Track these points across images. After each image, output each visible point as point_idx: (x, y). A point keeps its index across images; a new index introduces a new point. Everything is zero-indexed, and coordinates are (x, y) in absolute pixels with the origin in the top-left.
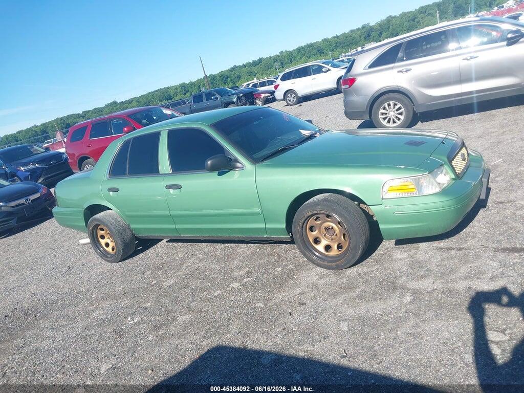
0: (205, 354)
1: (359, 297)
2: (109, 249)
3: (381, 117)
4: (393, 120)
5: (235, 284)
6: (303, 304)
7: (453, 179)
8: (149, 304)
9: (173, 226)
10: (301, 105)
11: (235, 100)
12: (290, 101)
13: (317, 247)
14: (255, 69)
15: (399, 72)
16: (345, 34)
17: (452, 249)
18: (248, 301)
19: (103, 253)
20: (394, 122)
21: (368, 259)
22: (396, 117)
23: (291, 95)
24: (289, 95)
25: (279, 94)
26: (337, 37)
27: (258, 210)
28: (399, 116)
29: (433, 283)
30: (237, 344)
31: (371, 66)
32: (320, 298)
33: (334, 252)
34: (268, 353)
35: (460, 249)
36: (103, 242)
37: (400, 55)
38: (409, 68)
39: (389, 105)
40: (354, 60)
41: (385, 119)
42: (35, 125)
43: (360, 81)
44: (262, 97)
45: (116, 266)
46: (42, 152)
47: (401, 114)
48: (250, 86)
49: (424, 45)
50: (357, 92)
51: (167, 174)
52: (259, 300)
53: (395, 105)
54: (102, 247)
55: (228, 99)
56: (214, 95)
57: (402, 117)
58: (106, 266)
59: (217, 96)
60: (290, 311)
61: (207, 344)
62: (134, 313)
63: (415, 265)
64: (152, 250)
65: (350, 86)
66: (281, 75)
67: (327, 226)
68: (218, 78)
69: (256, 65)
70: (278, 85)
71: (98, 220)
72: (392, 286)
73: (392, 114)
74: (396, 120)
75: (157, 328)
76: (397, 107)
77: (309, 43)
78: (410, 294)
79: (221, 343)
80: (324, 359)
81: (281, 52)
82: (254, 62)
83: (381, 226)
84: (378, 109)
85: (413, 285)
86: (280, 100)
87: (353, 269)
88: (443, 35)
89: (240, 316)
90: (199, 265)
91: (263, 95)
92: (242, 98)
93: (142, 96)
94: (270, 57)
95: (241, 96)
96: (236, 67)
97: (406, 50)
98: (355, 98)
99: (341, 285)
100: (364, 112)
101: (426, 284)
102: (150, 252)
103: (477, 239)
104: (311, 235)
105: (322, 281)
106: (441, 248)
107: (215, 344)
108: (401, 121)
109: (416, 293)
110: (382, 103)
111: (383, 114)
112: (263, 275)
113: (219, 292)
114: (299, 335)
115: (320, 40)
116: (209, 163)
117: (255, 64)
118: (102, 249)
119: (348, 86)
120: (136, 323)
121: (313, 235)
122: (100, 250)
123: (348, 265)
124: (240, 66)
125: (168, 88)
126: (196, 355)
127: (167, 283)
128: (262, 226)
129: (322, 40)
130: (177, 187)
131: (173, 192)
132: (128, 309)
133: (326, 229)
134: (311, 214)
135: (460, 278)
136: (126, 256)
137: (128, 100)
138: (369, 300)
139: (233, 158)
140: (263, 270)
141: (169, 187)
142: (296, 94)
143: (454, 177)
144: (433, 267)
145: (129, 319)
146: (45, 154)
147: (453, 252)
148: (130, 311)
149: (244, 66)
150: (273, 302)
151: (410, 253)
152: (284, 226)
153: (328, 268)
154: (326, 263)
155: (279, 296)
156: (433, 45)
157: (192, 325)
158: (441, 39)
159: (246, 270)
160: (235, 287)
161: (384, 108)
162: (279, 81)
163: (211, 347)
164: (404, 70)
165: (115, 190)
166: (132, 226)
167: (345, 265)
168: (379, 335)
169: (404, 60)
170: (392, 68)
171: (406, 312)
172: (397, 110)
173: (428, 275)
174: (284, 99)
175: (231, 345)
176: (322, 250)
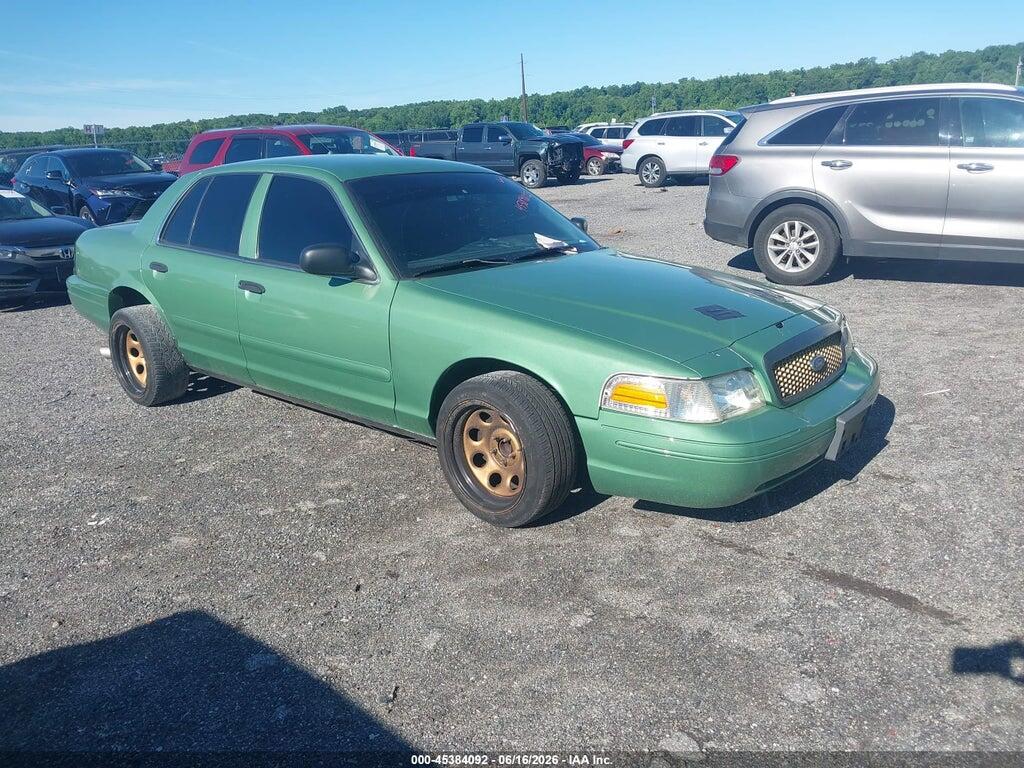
0: (166, 619)
1: (496, 591)
2: (143, 378)
3: (771, 247)
4: (795, 259)
5: (308, 503)
6: (392, 576)
7: (767, 403)
8: (145, 498)
9: (243, 363)
10: (665, 191)
11: (542, 152)
12: (647, 177)
13: (476, 471)
14: (624, 102)
15: (824, 164)
16: (819, 69)
17: (730, 545)
18: (305, 542)
19: (127, 381)
20: (795, 264)
21: (566, 521)
22: (802, 256)
23: (653, 166)
24: (649, 166)
25: (629, 160)
26: (802, 73)
27: (386, 372)
28: (808, 255)
29: (648, 604)
30: (230, 618)
31: (774, 141)
32: (430, 572)
33: (503, 490)
34: (268, 650)
35: (744, 550)
36: (134, 361)
37: (837, 128)
38: (848, 160)
39: (792, 227)
40: (745, 120)
41: (778, 253)
42: (188, 121)
43: (745, 165)
44: (604, 158)
45: (143, 411)
46: (147, 171)
47: (812, 251)
48: (589, 133)
49: (889, 121)
50: (735, 186)
51: (249, 259)
52: (326, 545)
53: (804, 230)
54: (130, 369)
55: (528, 149)
56: (505, 134)
57: (812, 258)
58: (128, 407)
59: (511, 136)
60: (362, 581)
61: (184, 601)
62: (108, 509)
63: (644, 555)
64: (218, 399)
65: (724, 172)
66: (642, 122)
67: (501, 436)
68: (547, 104)
69: (626, 95)
70: (632, 141)
71: (125, 317)
72: (571, 586)
73: (794, 247)
74: (799, 261)
75: (127, 545)
76: (806, 235)
77: (741, 74)
78: (591, 613)
79: (208, 607)
80: (352, 694)
81: (683, 81)
82: (624, 88)
83: (590, 463)
84: (769, 231)
85: (609, 595)
86: (629, 172)
87: (528, 533)
88: (930, 108)
89: (273, 566)
90: (275, 450)
91: (606, 155)
92: (558, 151)
93: (396, 109)
94: (659, 85)
95: (558, 147)
96: (587, 89)
97: (850, 121)
98: (728, 198)
99: (485, 557)
100: (739, 230)
101: (634, 602)
102: (212, 403)
103: (790, 538)
104: (470, 445)
105: (460, 541)
106: (712, 538)
107: (196, 606)
108: (808, 265)
109: (603, 612)
110: (780, 220)
111: (776, 242)
112: (366, 499)
113: (271, 511)
114: (343, 633)
115: (766, 73)
116: (308, 254)
117: (627, 91)
118: (128, 373)
119: (720, 171)
120: (98, 528)
121: (474, 447)
122: (124, 374)
123: (517, 523)
124: (595, 89)
125: (448, 103)
126: (148, 616)
127: (199, 469)
128: (389, 404)
129: (771, 73)
130: (257, 289)
131: (250, 297)
132: (105, 497)
133: (499, 440)
134: (470, 404)
135: (703, 609)
136: (165, 400)
137: (368, 111)
138: (511, 602)
139: (362, 256)
140: (373, 489)
141: (244, 285)
142: (662, 166)
143: (769, 400)
144: (670, 571)
145: (93, 517)
146: (153, 175)
147: (727, 552)
148: (106, 500)
149: (604, 91)
150: (345, 557)
151: (648, 530)
152: (426, 415)
153: (485, 518)
154: (481, 508)
155: (364, 548)
156: (907, 123)
157: (184, 558)
158: (927, 116)
159: (344, 482)
160: (304, 509)
161: (781, 232)
162: (634, 134)
163: (185, 608)
164: (839, 164)
165: (162, 268)
166: (181, 345)
167: (513, 520)
168: (479, 678)
169: (840, 143)
170: (812, 154)
171: (558, 647)
172: (806, 241)
173: (649, 584)
174: (637, 171)
175: (220, 615)
176: (485, 481)
